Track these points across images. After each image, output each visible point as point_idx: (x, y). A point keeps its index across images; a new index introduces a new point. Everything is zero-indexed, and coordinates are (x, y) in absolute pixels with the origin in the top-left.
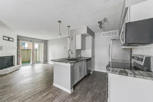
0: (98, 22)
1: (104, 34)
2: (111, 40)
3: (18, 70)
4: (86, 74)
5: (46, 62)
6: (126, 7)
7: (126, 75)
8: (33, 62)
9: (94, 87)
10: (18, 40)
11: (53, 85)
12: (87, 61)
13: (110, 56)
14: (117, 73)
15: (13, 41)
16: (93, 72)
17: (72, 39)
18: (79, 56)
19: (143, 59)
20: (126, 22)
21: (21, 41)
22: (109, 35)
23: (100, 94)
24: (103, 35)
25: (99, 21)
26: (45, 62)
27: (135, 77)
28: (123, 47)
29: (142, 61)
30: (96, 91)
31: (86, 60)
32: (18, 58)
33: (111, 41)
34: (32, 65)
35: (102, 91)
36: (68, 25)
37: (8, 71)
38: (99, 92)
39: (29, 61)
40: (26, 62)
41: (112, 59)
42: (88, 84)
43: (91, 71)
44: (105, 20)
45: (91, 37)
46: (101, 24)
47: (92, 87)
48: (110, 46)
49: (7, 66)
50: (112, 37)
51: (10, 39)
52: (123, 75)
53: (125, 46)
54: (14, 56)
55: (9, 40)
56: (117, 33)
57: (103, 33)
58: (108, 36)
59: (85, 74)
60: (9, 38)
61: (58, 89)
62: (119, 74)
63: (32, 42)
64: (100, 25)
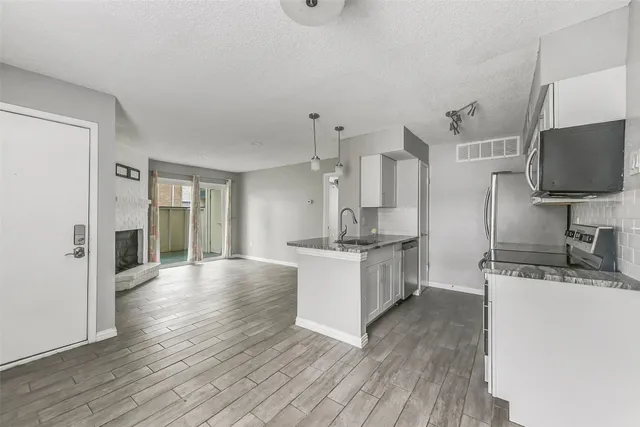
0: (448, 114)
1: (466, 148)
2: (494, 173)
3: (154, 278)
4: (401, 294)
5: (237, 256)
6: (542, 84)
7: (539, 278)
8: (195, 252)
9: (436, 334)
10: (152, 174)
11: (297, 324)
12: (403, 248)
13: (489, 233)
14: (514, 273)
15: (139, 180)
16: (422, 292)
17: (347, 170)
18: (374, 231)
19: (593, 237)
20: (545, 125)
21: (159, 179)
22: (487, 153)
23: (457, 352)
24: (463, 154)
25: (451, 109)
26: (234, 256)
27: (564, 281)
28: (538, 200)
29: (591, 242)
30: (443, 345)
31: (400, 246)
32: (151, 237)
33: (494, 176)
34: (193, 264)
35: (462, 345)
36: (339, 125)
37: (131, 279)
38: (452, 348)
39: (183, 250)
40: (174, 252)
41: (498, 240)
42: (411, 326)
43: (417, 288)
44: (474, 107)
45: (414, 163)
46: (459, 119)
47: (426, 334)
48: (490, 194)
49: (123, 263)
50: (496, 161)
51: (134, 174)
52: (530, 277)
53: (544, 197)
54: (142, 230)
55: (128, 176)
56: (515, 146)
57: (464, 145)
58: (480, 159)
59: (396, 293)
60: (129, 169)
61: (318, 335)
62: (520, 276)
63: (192, 180)
64: (451, 120)
